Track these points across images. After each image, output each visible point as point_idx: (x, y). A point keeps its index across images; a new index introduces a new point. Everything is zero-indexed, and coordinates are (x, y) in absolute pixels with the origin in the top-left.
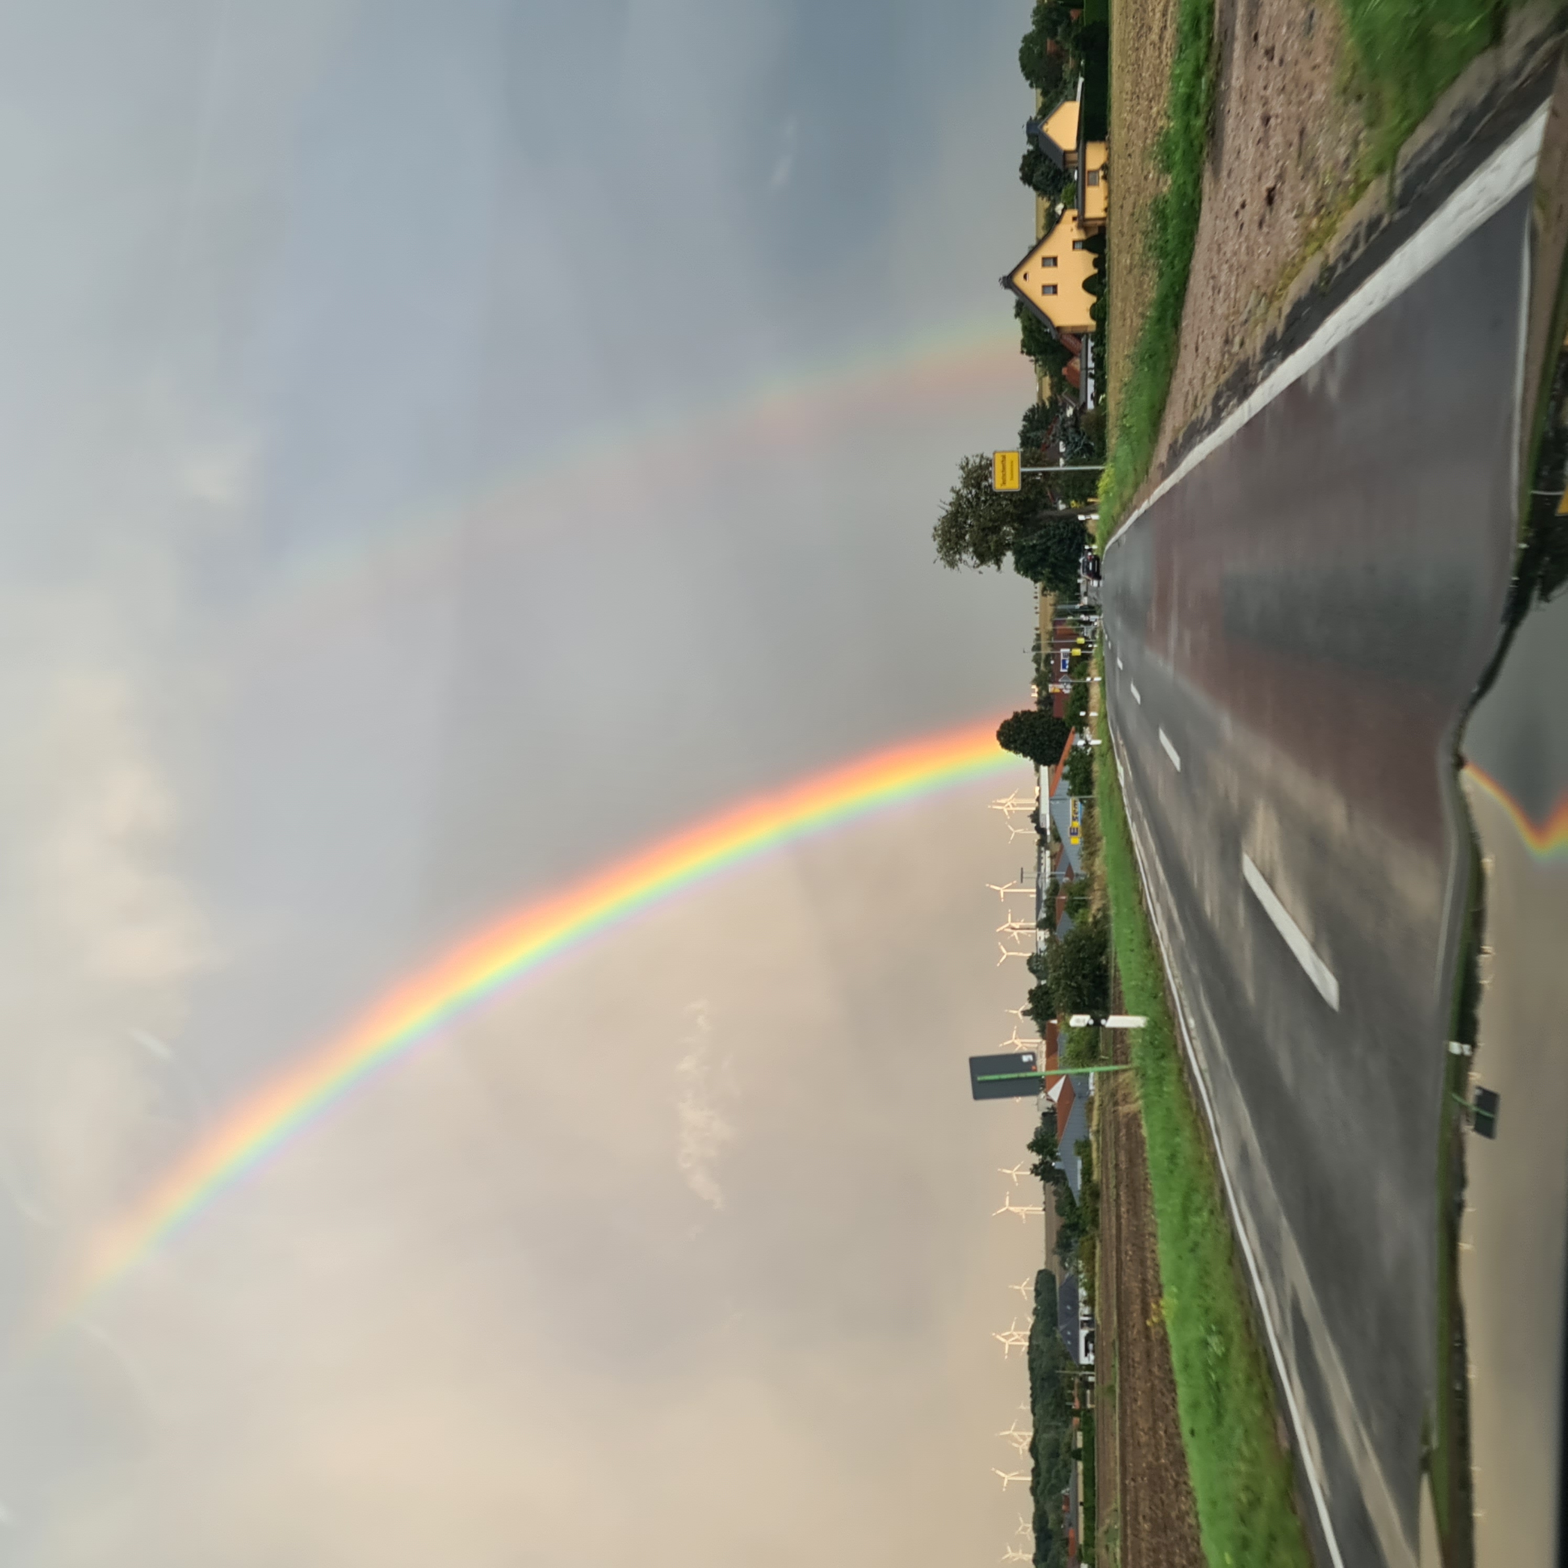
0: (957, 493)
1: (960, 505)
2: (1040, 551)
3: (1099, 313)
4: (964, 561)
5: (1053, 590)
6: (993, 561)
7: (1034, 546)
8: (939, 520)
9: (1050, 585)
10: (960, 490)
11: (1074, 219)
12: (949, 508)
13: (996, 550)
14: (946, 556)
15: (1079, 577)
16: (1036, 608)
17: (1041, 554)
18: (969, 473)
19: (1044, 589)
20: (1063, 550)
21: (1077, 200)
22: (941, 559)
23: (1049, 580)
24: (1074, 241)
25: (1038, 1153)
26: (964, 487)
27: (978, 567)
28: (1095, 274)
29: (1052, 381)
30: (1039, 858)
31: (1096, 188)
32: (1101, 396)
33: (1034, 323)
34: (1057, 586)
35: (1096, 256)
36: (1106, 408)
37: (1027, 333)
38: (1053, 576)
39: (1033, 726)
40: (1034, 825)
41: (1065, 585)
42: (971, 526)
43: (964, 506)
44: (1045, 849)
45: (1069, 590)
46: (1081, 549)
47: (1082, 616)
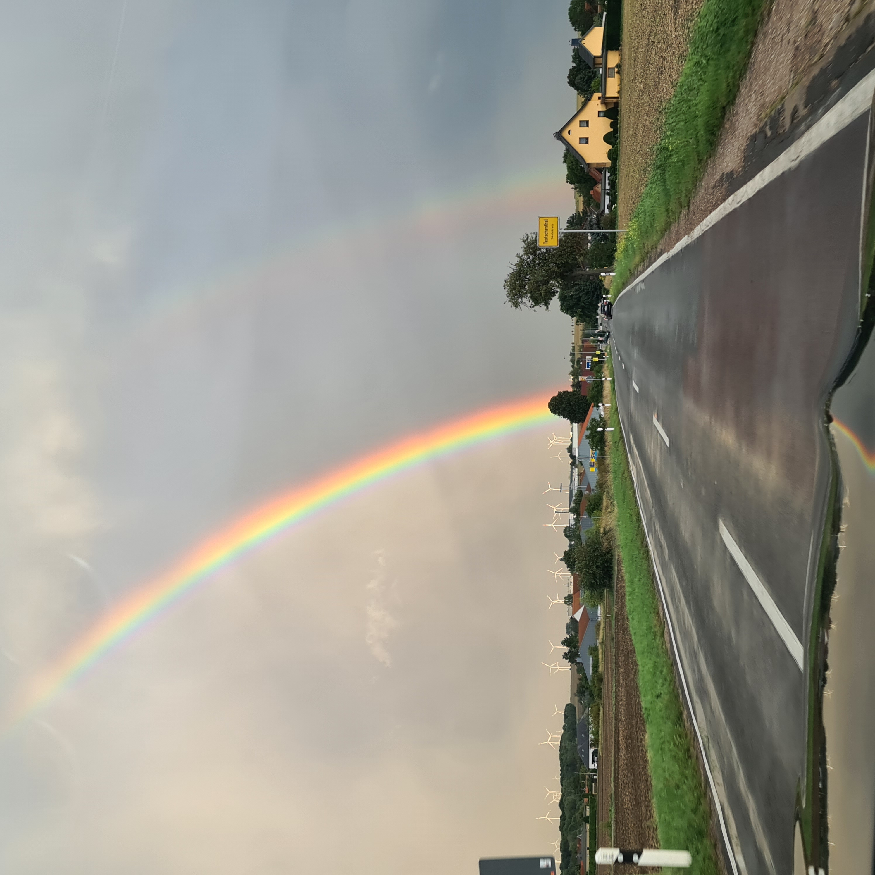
0: (520, 258)
1: (522, 266)
2: (575, 299)
3: (613, 155)
4: (524, 303)
5: (582, 322)
6: (543, 304)
7: (572, 295)
8: (508, 275)
9: (581, 319)
10: (522, 256)
11: (599, 98)
12: (515, 267)
13: (545, 296)
14: (512, 299)
15: (598, 314)
16: (573, 331)
18: (528, 244)
19: (577, 321)
20: (589, 298)
21: (602, 87)
22: (510, 301)
23: (580, 316)
24: (599, 112)
25: (568, 647)
26: (525, 254)
27: (533, 307)
28: (611, 132)
29: (584, 200)
30: (572, 472)
31: (613, 79)
32: (614, 206)
33: (574, 163)
34: (584, 319)
35: (612, 121)
36: (616, 213)
37: (570, 170)
38: (582, 314)
39: (569, 400)
40: (569, 454)
41: (589, 319)
42: (529, 280)
43: (525, 266)
44: (575, 468)
45: (592, 322)
46: (600, 298)
47: (599, 337)
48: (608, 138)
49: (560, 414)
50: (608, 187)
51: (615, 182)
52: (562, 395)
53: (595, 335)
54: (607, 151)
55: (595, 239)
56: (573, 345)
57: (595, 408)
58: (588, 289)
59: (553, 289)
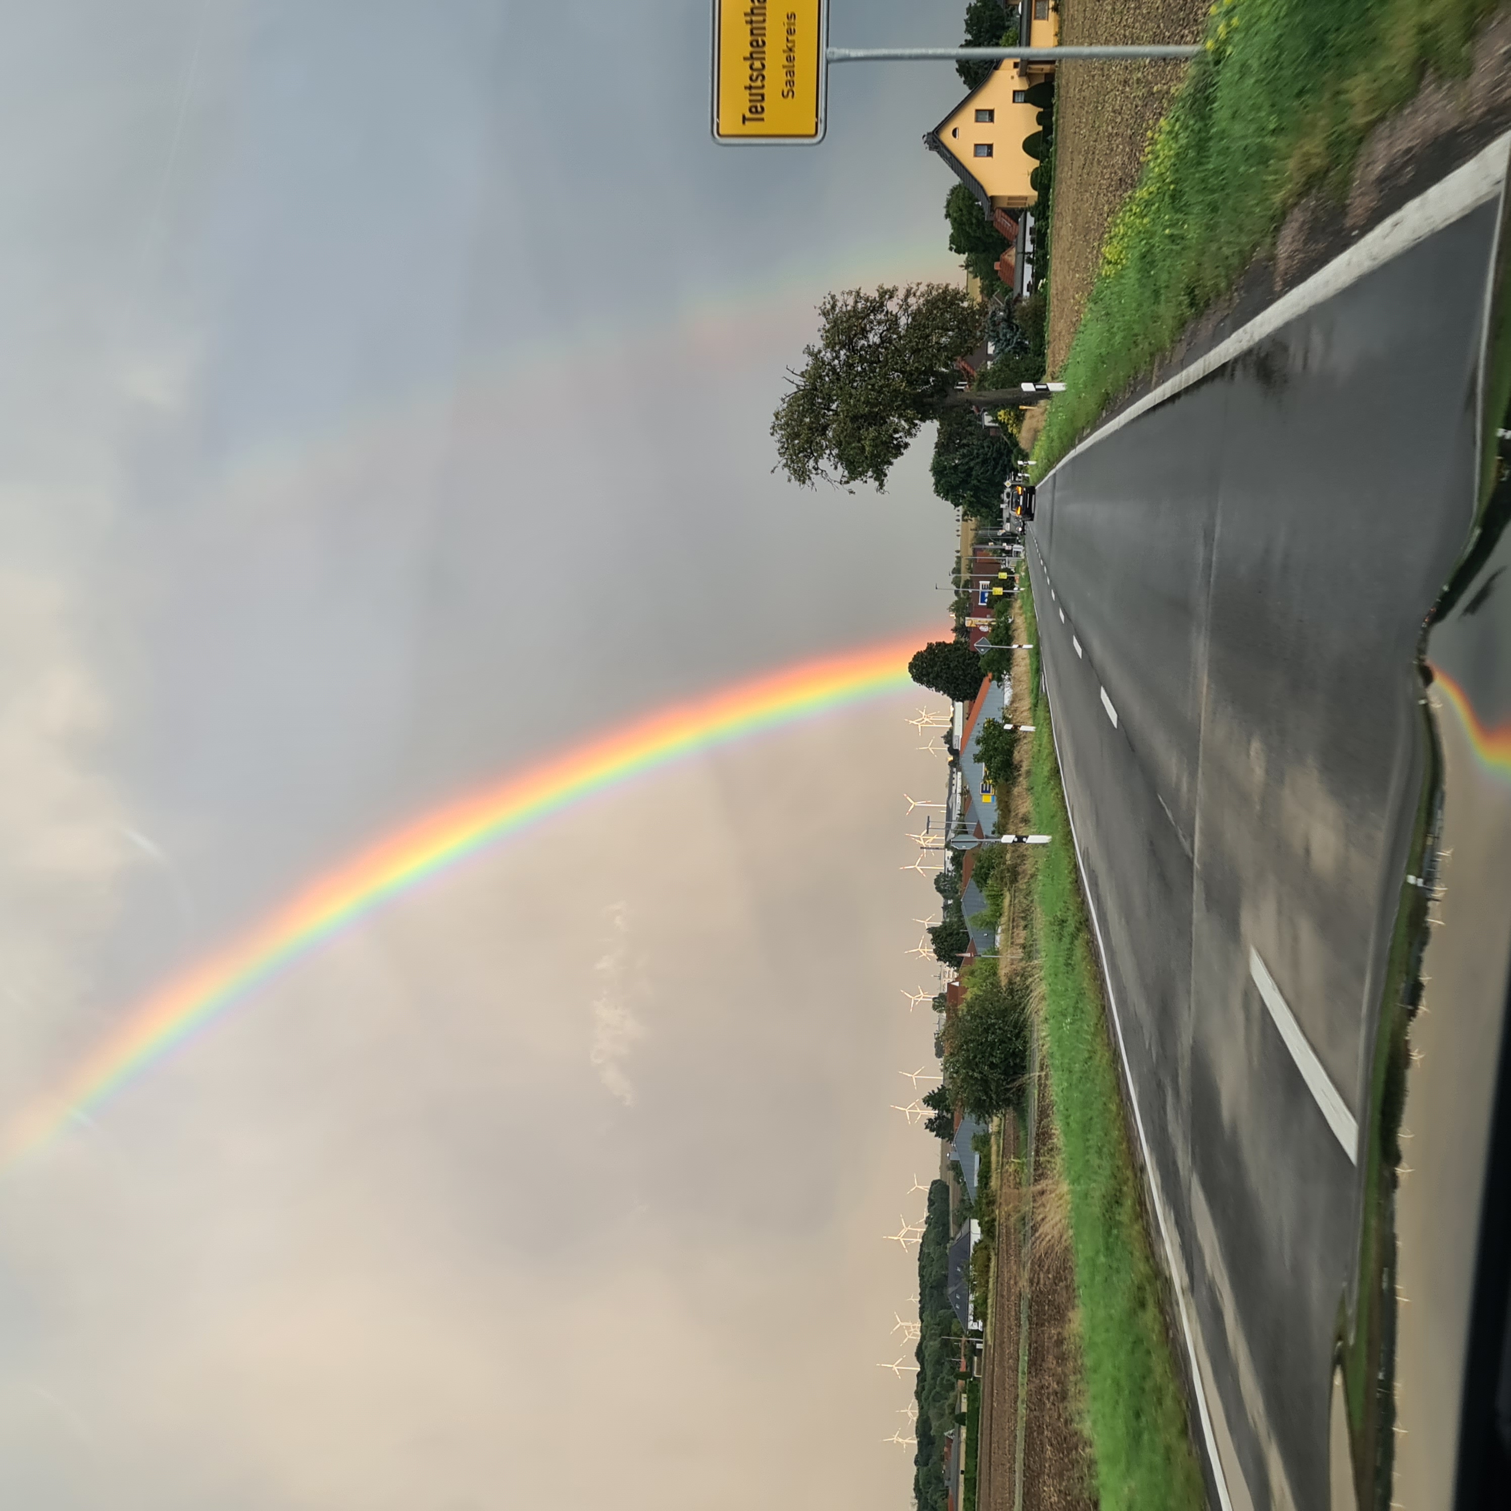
0: (815, 355)
1: (820, 377)
2: (961, 473)
3: (1042, 180)
4: (823, 472)
5: (974, 515)
6: (871, 474)
7: (957, 465)
8: (783, 400)
9: (971, 510)
10: (820, 352)
11: (1016, 63)
12: (800, 381)
13: (875, 454)
14: (793, 462)
15: (1002, 502)
16: (958, 531)
17: (962, 475)
18: (835, 322)
19: (965, 514)
20: (988, 471)
21: (1023, 35)
22: (785, 465)
23: (971, 504)
24: (1015, 92)
25: (935, 1108)
26: (827, 346)
27: (847, 482)
28: (1039, 133)
29: (983, 284)
30: (951, 779)
31: (1045, 22)
32: (1041, 281)
33: (965, 212)
34: (978, 511)
35: (1041, 110)
36: (1045, 297)
37: (956, 225)
38: (975, 500)
39: (947, 659)
40: (948, 746)
41: (988, 510)
42: (836, 413)
43: (827, 379)
44: (957, 771)
45: (992, 516)
46: (1008, 470)
47: (1005, 544)
48: (1032, 146)
49: (929, 684)
50: (1029, 248)
51: (1046, 233)
52: (934, 650)
53: (996, 540)
54: (1031, 170)
55: (1002, 350)
56: (959, 554)
57: (995, 682)
58: (987, 454)
59: (897, 439)
